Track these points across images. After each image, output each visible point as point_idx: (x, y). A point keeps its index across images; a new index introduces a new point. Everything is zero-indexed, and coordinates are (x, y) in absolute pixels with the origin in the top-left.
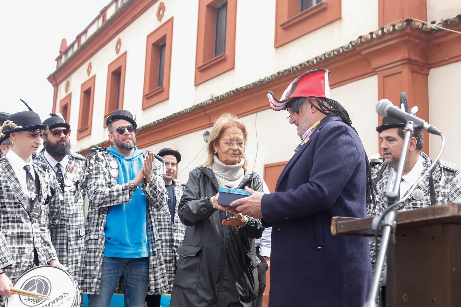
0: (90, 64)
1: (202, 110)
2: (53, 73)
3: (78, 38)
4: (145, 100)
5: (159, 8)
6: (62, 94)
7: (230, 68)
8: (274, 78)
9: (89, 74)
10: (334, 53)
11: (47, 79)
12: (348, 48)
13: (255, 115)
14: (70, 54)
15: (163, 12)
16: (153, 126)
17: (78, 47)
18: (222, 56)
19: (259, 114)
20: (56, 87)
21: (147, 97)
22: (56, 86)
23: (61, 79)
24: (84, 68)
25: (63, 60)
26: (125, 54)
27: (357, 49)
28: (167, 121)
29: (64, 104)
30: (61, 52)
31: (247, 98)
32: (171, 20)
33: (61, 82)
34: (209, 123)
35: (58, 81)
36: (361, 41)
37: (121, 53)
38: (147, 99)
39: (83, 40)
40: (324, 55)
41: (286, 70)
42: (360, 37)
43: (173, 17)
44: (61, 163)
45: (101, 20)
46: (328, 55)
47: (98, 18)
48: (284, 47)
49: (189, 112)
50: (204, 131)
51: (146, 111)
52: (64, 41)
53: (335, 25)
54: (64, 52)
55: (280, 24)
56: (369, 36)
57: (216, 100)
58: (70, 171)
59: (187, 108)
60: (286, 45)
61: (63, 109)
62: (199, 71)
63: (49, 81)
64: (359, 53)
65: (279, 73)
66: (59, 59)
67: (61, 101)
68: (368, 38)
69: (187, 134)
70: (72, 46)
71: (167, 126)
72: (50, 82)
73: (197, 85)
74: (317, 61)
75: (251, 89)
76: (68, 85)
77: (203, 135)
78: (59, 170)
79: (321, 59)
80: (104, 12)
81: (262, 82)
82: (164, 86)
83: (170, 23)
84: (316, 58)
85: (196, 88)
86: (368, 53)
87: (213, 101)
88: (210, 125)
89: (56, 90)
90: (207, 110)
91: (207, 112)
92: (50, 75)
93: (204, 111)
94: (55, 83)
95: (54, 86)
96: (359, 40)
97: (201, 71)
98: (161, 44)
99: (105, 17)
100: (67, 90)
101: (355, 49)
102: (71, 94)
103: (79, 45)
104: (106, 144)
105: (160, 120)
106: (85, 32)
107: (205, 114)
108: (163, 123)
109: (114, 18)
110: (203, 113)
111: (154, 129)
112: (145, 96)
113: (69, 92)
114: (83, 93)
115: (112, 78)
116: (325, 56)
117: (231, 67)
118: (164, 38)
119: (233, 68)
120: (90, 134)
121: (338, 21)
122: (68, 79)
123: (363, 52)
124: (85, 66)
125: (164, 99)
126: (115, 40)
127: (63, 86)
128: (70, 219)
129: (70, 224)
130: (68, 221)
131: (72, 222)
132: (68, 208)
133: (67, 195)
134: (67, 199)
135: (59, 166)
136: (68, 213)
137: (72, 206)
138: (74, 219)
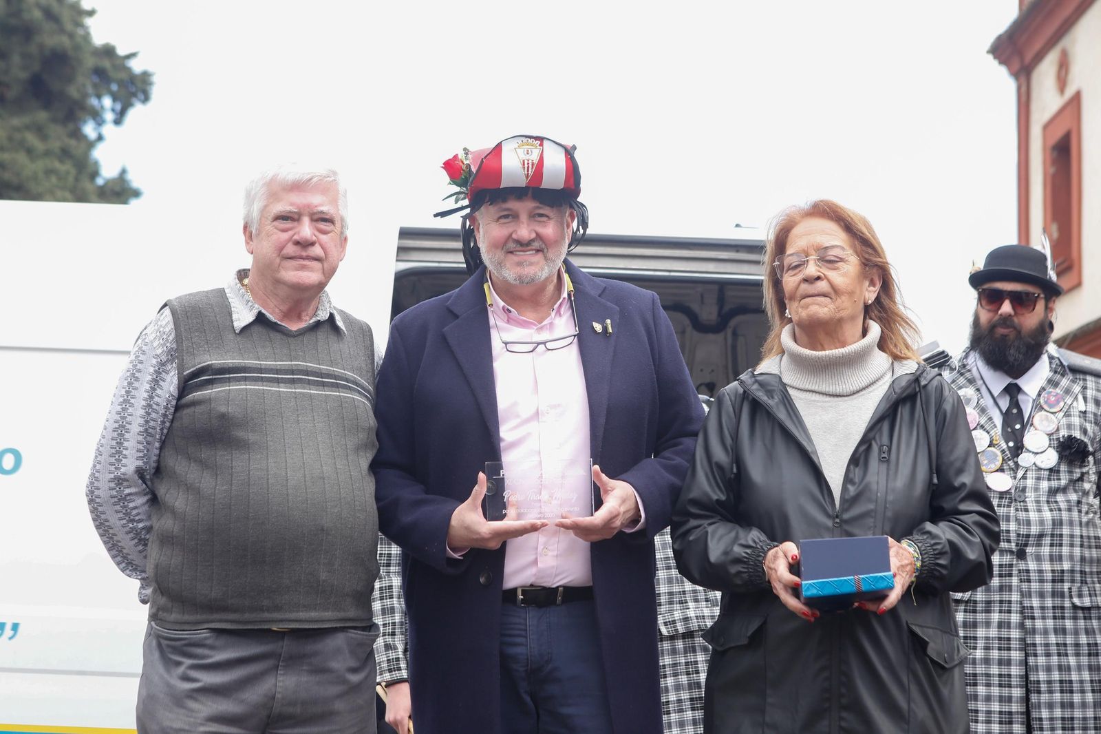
2: (1006, 32)
6: (1047, 101)
11: (988, 52)
20: (1023, 79)
22: (1023, 72)
23: (1037, 46)
29: (1058, 134)
33: (1039, 57)
35: (1029, 56)
44: (1021, 382)
58: (1048, 409)
61: (1055, 154)
63: (995, 58)
67: (1046, 127)
72: (1002, 62)
76: (1064, 66)
78: (1015, 404)
89: (1024, 89)
92: (999, 38)
94: (1016, 66)
95: (1016, 75)
100: (1062, 83)
102: (1077, 98)
113: (1070, 92)
122: (1065, 42)
127: (1046, 71)
128: (1029, 550)
129: (1032, 565)
130: (1021, 555)
131: (1038, 558)
132: (1022, 515)
133: (1024, 477)
134: (1024, 490)
135: (1013, 391)
136: (1024, 531)
137: (1039, 511)
138: (1046, 550)
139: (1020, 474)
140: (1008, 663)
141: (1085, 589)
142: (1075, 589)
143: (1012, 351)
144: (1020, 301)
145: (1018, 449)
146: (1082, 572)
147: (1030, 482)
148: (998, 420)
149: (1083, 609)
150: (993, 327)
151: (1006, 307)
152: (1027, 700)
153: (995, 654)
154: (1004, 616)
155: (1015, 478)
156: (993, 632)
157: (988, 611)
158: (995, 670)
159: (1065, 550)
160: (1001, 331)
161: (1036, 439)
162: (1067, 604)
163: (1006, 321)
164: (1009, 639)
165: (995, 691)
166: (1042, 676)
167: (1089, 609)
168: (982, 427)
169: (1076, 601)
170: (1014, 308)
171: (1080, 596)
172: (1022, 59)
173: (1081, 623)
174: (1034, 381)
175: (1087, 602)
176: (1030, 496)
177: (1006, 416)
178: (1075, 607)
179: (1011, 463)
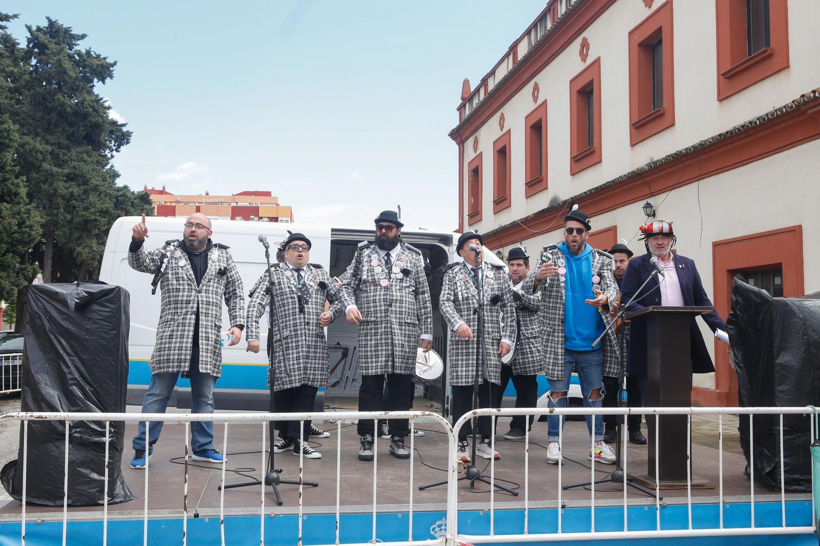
0: (502, 115)
1: (640, 177)
2: (455, 128)
3: (484, 81)
4: (573, 163)
5: (581, 44)
6: (470, 155)
7: (669, 125)
8: (716, 141)
9: (502, 129)
10: (777, 113)
11: (449, 135)
12: (791, 107)
13: (697, 183)
14: (476, 102)
15: (588, 50)
16: (585, 197)
17: (485, 94)
18: (659, 111)
19: (701, 182)
20: (461, 146)
21: (575, 159)
22: (461, 143)
23: (467, 134)
24: (495, 119)
25: (468, 111)
26: (545, 103)
27: (802, 109)
28: (600, 191)
29: (474, 166)
30: (463, 99)
31: (689, 162)
32: (597, 61)
33: (467, 138)
34: (649, 193)
35: (463, 138)
36: (804, 100)
37: (540, 102)
38: (576, 161)
39: (492, 85)
40: (767, 115)
41: (727, 132)
42: (803, 96)
43: (599, 58)
44: (390, 253)
45: (511, 58)
46: (771, 115)
47: (507, 56)
48: (728, 99)
49: (625, 180)
50: (643, 203)
51: (576, 176)
52: (466, 83)
53: (783, 74)
54: (467, 99)
55: (721, 73)
56: (812, 95)
57: (654, 167)
59: (622, 174)
60: (731, 97)
61: (473, 173)
62: (634, 128)
63: (451, 138)
64: (805, 112)
65: (720, 135)
66: (461, 108)
67: (470, 164)
68: (811, 97)
69: (626, 205)
70: (477, 90)
71: (601, 197)
72: (453, 139)
73: (633, 144)
74: (759, 122)
75: (692, 153)
76: (476, 142)
77: (643, 208)
78: (389, 259)
79: (764, 120)
80: (513, 48)
81: (703, 145)
82: (595, 145)
83: (596, 65)
84: (758, 119)
85: (632, 149)
86: (815, 113)
87: (651, 167)
88: (650, 195)
89: (461, 150)
90: (646, 177)
91: (646, 180)
92: (453, 130)
93: (643, 178)
94: (459, 140)
95: (458, 144)
96: (802, 99)
97: (637, 128)
98: (588, 90)
99: (516, 54)
100: (475, 149)
101: (800, 108)
102: (481, 154)
103: (486, 90)
104: (531, 219)
105: (592, 189)
106: (493, 73)
107: (644, 182)
108: (595, 193)
109: (527, 58)
110: (642, 181)
111: (586, 201)
112: (573, 158)
113: (478, 152)
114: (496, 154)
115: (530, 134)
116: (768, 117)
117: (671, 124)
118: (591, 83)
119: (673, 125)
120: (510, 206)
121: (787, 70)
122: (476, 134)
123: (809, 112)
124: (496, 118)
125: (596, 162)
126: (531, 85)
127: (470, 143)
128: (393, 304)
129: (393, 309)
130: (391, 306)
131: (396, 307)
132: (391, 293)
133: (392, 282)
134: (392, 285)
135: (388, 255)
136: (391, 298)
137: (396, 292)
138: (398, 305)
139: (391, 280)
140: (388, 339)
141: (409, 317)
142: (406, 317)
143: (386, 244)
144: (389, 228)
145: (390, 273)
146: (409, 312)
147: (394, 283)
148: (384, 262)
149: (408, 323)
150: (380, 237)
151: (384, 230)
152: (393, 350)
153: (384, 336)
154: (386, 325)
155: (390, 281)
156: (383, 330)
157: (381, 324)
158: (384, 341)
159: (404, 305)
160: (383, 238)
161: (396, 270)
162: (403, 321)
163: (384, 235)
164: (388, 332)
165: (384, 348)
166: (397, 342)
167: (409, 323)
168: (380, 265)
169: (406, 320)
170: (386, 230)
171: (407, 319)
172: (461, 139)
173: (407, 328)
174: (394, 253)
175: (409, 321)
176: (394, 288)
177: (386, 262)
178: (406, 322)
179: (388, 276)
